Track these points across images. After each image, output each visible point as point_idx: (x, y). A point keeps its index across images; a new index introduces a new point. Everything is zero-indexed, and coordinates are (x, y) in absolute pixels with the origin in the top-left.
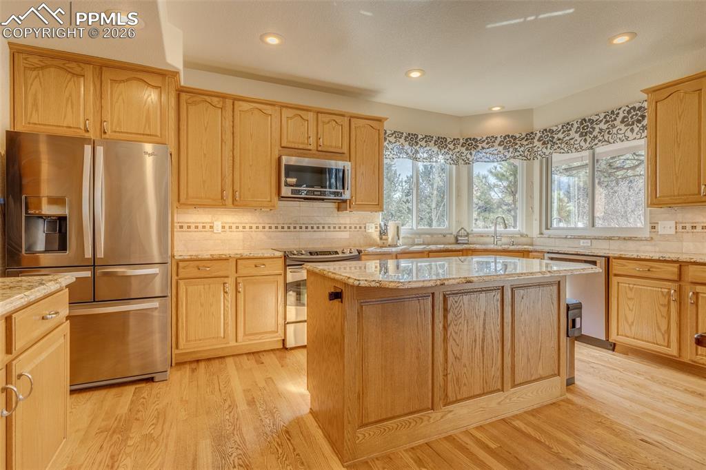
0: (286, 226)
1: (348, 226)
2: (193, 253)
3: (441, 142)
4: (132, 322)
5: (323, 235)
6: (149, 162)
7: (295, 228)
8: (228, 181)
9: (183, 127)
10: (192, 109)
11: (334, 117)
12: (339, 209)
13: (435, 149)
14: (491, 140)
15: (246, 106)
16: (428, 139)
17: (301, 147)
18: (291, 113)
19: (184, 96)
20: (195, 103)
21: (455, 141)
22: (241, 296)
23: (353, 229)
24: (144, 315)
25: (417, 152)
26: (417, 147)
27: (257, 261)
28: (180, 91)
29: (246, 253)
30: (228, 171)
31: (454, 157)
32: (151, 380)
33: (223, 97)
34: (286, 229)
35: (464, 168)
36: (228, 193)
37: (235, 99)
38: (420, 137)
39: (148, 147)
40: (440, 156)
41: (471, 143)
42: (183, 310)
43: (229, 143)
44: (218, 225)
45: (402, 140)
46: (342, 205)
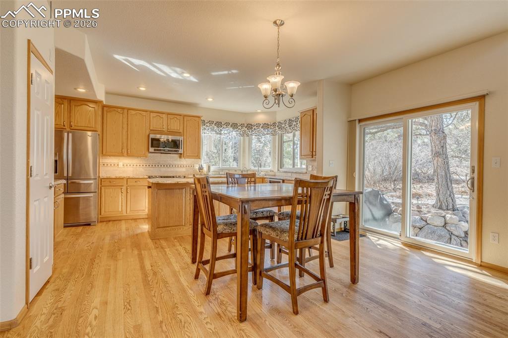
0: (154, 165)
1: (185, 166)
2: (108, 176)
3: (235, 126)
4: (81, 202)
5: (172, 169)
6: (89, 140)
7: (158, 166)
8: (125, 145)
9: (105, 122)
10: (109, 115)
11: (176, 116)
12: (180, 157)
13: (231, 129)
14: (258, 125)
15: (133, 112)
16: (227, 124)
17: (159, 129)
18: (155, 115)
19: (105, 109)
20: (110, 111)
21: (242, 125)
22: (129, 195)
23: (187, 167)
24: (87, 199)
25: (221, 130)
26: (221, 128)
27: (136, 179)
28: (104, 106)
29: (131, 176)
30: (125, 141)
31: (241, 133)
32: (89, 225)
33: (123, 109)
34: (154, 166)
35: (247, 139)
36: (125, 150)
37: (129, 109)
38: (223, 123)
39: (89, 133)
40: (234, 132)
41: (250, 126)
42: (103, 199)
43: (126, 129)
44: (121, 164)
45: (213, 125)
46: (181, 155)
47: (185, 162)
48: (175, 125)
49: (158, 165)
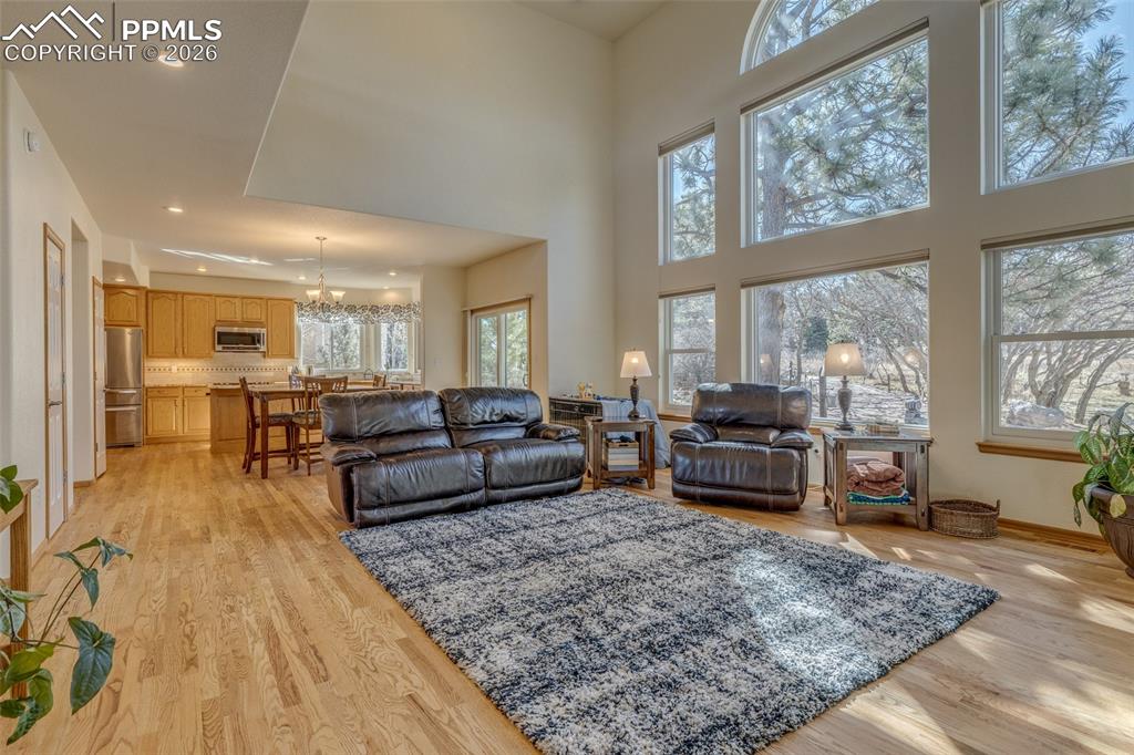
0: (224, 368)
1: (272, 368)
2: (157, 384)
3: (351, 309)
4: (117, 416)
5: (258, 374)
6: (128, 338)
8: (180, 342)
9: (150, 311)
10: (156, 302)
11: (254, 300)
12: (264, 356)
13: (346, 314)
14: (387, 308)
15: (191, 297)
16: (339, 307)
17: (230, 320)
18: (223, 299)
19: (150, 295)
20: (158, 298)
21: (364, 308)
22: (186, 408)
23: (277, 370)
24: (128, 413)
25: (329, 316)
26: (330, 314)
27: (196, 388)
28: (148, 292)
29: (190, 383)
30: (179, 337)
31: (363, 319)
32: (133, 446)
33: (176, 293)
35: (372, 327)
36: (179, 350)
37: (184, 294)
38: (332, 306)
39: (128, 330)
40: (350, 318)
41: (375, 309)
42: (150, 414)
43: (180, 321)
44: (174, 368)
45: (316, 310)
46: (264, 354)
47: (271, 363)
48: (255, 313)
49: (231, 368)
